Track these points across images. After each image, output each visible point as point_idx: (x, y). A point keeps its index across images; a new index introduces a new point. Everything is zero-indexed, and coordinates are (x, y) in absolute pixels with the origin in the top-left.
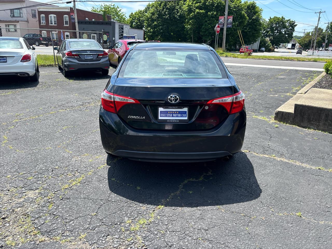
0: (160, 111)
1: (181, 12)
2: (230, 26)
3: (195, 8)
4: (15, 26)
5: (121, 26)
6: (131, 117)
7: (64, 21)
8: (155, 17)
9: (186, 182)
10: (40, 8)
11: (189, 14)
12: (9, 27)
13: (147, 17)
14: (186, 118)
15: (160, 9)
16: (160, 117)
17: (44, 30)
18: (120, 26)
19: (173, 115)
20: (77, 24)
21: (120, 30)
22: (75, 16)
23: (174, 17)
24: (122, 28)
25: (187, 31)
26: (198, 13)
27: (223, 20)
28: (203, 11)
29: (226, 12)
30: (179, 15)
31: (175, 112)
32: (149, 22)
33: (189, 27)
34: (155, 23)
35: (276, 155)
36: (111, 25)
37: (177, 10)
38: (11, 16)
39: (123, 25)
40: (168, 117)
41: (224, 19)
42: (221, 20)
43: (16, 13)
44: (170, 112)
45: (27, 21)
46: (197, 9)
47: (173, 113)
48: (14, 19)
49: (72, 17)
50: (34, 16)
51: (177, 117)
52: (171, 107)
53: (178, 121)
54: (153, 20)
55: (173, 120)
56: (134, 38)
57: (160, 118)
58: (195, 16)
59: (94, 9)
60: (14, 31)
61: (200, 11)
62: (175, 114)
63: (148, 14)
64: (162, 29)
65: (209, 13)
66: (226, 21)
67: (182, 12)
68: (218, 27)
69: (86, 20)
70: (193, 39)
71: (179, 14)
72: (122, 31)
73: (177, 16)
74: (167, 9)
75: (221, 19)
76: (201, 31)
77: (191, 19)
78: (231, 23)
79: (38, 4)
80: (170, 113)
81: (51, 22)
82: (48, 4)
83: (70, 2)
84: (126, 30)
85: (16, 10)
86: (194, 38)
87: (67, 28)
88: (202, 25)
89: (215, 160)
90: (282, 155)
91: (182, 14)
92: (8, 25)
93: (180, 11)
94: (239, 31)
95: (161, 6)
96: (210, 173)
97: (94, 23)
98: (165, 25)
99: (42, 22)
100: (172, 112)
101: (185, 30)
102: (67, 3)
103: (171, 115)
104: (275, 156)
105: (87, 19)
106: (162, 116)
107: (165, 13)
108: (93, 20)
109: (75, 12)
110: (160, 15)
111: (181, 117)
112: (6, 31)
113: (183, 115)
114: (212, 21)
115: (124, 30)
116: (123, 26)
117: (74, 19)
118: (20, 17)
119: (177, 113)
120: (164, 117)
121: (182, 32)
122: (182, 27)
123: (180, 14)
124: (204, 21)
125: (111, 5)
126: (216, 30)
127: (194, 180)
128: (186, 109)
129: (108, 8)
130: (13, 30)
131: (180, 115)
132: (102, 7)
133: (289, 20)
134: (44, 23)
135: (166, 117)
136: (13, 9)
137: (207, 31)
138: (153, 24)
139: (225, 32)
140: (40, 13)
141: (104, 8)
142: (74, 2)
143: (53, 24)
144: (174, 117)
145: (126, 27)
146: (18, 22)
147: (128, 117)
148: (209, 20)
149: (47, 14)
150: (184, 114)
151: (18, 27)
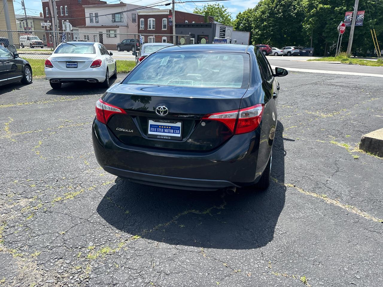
0: (150, 125)
1: (299, 9)
2: (360, 24)
3: (317, 3)
4: (115, 31)
5: (223, 28)
6: (119, 130)
7: (163, 24)
8: (265, 16)
9: (186, 213)
11: (309, 11)
12: (109, 32)
13: (256, 17)
14: (179, 135)
15: (272, 6)
16: (150, 131)
18: (221, 28)
19: (164, 130)
20: (174, 27)
21: (221, 33)
22: (173, 19)
23: (289, 15)
24: (224, 31)
25: (305, 32)
26: (321, 8)
27: (350, 17)
28: (328, 6)
29: (355, 6)
30: (296, 13)
31: (167, 127)
32: (258, 23)
33: (308, 27)
34: (265, 23)
35: (330, 195)
36: (211, 27)
37: (294, 6)
38: (112, 21)
39: (225, 27)
40: (159, 132)
41: (353, 15)
42: (348, 17)
43: (118, 17)
44: (161, 126)
45: (127, 26)
46: (321, 4)
47: (164, 128)
48: (115, 24)
49: (170, 20)
50: (134, 20)
51: (168, 133)
52: (162, 121)
53: (170, 138)
54: (262, 20)
55: (163, 136)
56: (226, 41)
57: (150, 133)
58: (317, 12)
59: (197, 10)
61: (325, 6)
62: (167, 129)
63: (258, 14)
64: (272, 30)
65: (336, 8)
66: (354, 18)
67: (301, 9)
68: (343, 25)
69: (186, 23)
70: (313, 42)
71: (296, 11)
72: (223, 34)
73: (294, 14)
74: (281, 5)
75: (348, 15)
76: (324, 31)
77: (311, 16)
78: (361, 21)
79: (137, 8)
80: (161, 128)
81: (149, 26)
82: (148, 7)
83: (169, 4)
84: (228, 32)
85: (118, 15)
86: (313, 40)
87: (164, 32)
88: (326, 24)
89: (216, 190)
90: (338, 196)
91: (300, 11)
92: (109, 30)
93: (298, 7)
94: (373, 30)
95: (274, 3)
96: (222, 207)
97: (193, 26)
98: (277, 25)
99: (141, 26)
100: (164, 126)
101: (302, 30)
102: (166, 5)
103: (163, 129)
104: (326, 197)
105: (186, 21)
106: (152, 130)
107: (278, 11)
108: (193, 22)
109: (174, 14)
110: (272, 14)
111: (174, 133)
112: (107, 36)
113: (175, 131)
114: (340, 18)
115: (226, 33)
116: (225, 29)
117: (172, 22)
118: (121, 22)
119: (169, 128)
120: (154, 131)
121: (298, 34)
122: (298, 27)
123: (298, 11)
124: (329, 19)
125: (215, 5)
126: (339, 29)
127: (197, 212)
128: (179, 124)
129: (212, 9)
130: (113, 36)
131: (172, 131)
132: (206, 8)
134: (143, 27)
135: (157, 132)
136: (115, 14)
137: (332, 31)
138: (262, 25)
139: (352, 32)
140: (140, 17)
141: (208, 9)
142: (173, 3)
143: (152, 29)
144: (166, 132)
145: (228, 29)
146: (118, 27)
147: (117, 129)
148: (336, 17)
149: (146, 17)
150: (177, 129)
151: (118, 32)
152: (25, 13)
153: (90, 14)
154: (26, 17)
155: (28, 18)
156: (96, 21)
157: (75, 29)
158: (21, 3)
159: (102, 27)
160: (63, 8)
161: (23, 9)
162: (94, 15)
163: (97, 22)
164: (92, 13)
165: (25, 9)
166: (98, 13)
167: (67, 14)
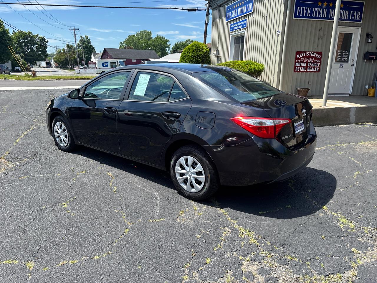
0: (295, 126)
6: (284, 139)
40: (298, 130)
52: (298, 121)
53: (302, 132)
57: (296, 133)
80: (298, 127)
111: (302, 128)
128: (302, 121)
133: (38, 35)
147: (282, 139)
150: (302, 125)
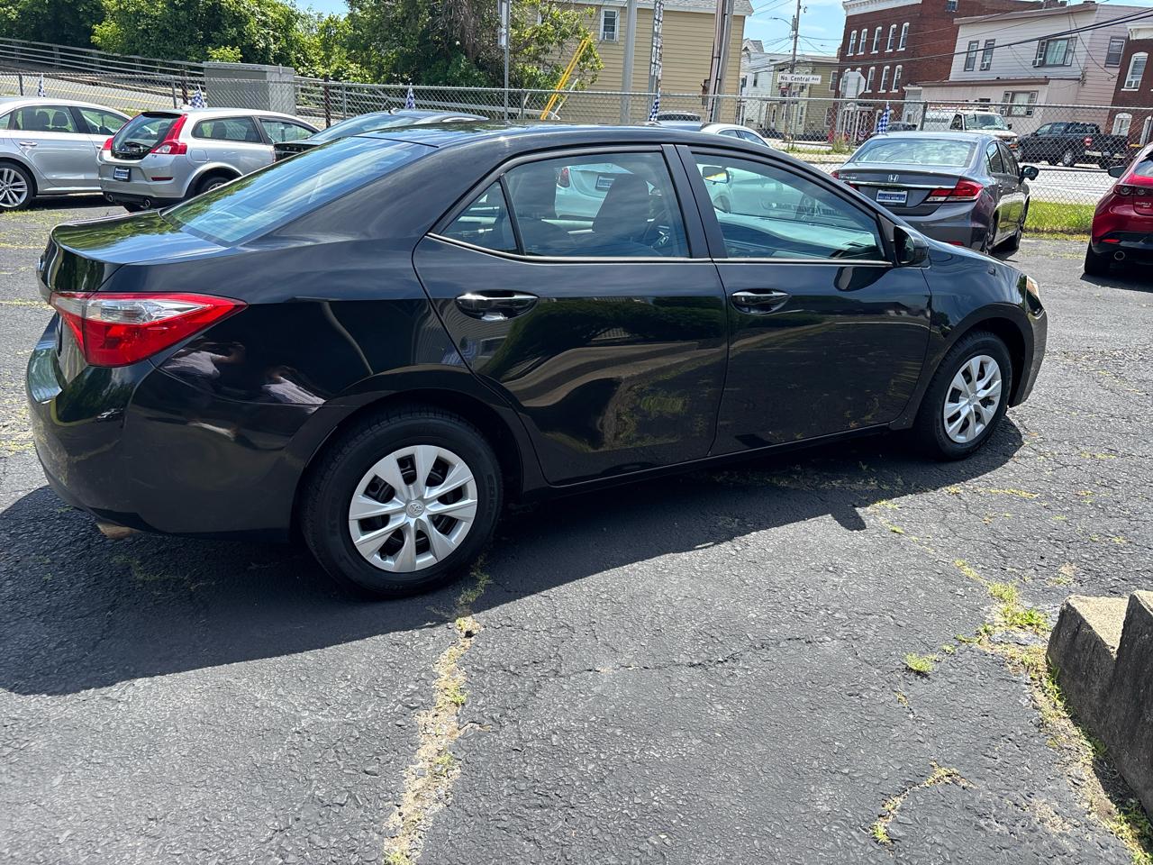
4: (1032, 95)
10: (1139, 29)
12: (1012, 100)
17: (1123, 111)
38: (1034, 63)
43: (1055, 55)
48: (1041, 73)
50: (1111, 60)
60: (1022, 113)
79: (1129, 13)
85: (1059, 43)
92: (1014, 93)
99: (1128, 79)
118: (1063, 65)
130: (1022, 111)
134: (1137, 82)
136: (1051, 38)
140: (1133, 46)
146: (1046, 81)
151: (1041, 99)
152: (795, 49)
153: (971, 43)
154: (794, 60)
155: (798, 62)
156: (983, 65)
157: (914, 91)
158: (791, 23)
159: (998, 82)
160: (897, 32)
161: (791, 38)
162: (982, 46)
163: (986, 68)
164: (978, 42)
165: (796, 38)
166: (994, 40)
167: (902, 47)
